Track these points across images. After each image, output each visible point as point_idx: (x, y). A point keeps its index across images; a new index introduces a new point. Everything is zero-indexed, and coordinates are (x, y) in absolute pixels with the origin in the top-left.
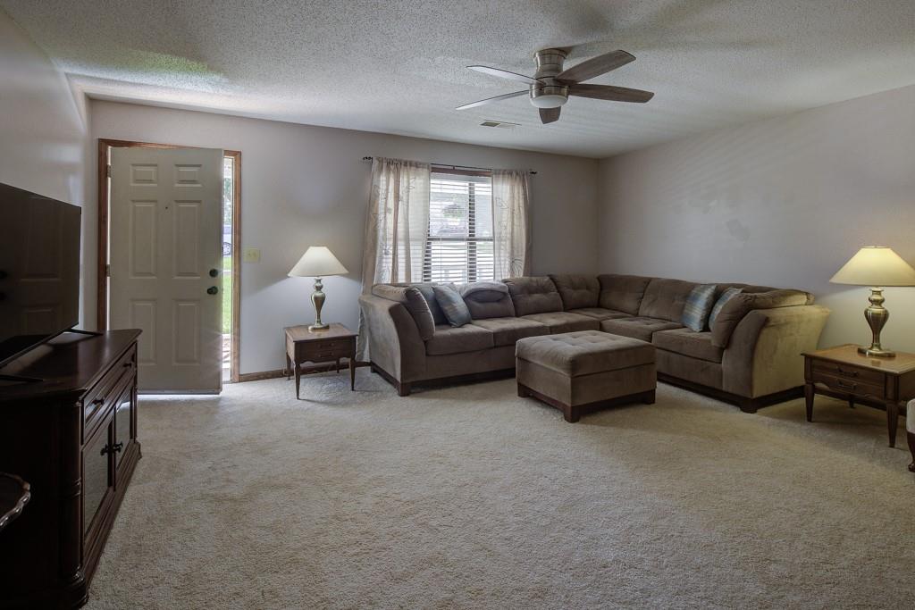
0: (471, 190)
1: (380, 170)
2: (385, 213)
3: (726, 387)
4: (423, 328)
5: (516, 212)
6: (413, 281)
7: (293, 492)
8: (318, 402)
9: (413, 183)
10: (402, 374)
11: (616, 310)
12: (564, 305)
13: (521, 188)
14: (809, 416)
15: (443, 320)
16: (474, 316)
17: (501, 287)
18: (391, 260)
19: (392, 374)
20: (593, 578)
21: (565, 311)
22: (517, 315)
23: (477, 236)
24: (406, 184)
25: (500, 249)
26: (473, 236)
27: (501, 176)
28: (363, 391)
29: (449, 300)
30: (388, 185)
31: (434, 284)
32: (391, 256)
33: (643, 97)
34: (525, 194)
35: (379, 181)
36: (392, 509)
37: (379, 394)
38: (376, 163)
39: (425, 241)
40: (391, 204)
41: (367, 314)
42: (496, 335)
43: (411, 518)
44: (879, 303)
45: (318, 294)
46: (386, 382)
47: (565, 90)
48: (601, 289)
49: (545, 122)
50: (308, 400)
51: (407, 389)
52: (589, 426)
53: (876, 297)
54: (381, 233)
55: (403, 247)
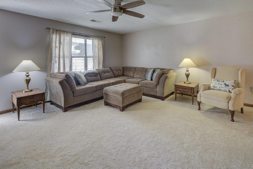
0: (86, 42)
1: (53, 33)
2: (55, 48)
3: (158, 95)
4: (72, 88)
5: (100, 49)
6: (66, 71)
7: (20, 165)
8: (29, 120)
9: (66, 38)
10: (64, 104)
11: (128, 76)
12: (114, 76)
13: (101, 41)
14: (176, 99)
15: (78, 84)
16: (88, 81)
17: (96, 72)
18: (58, 64)
19: (60, 104)
20: (144, 165)
21: (114, 77)
22: (101, 80)
23: (87, 56)
24: (63, 38)
25: (95, 60)
26: (86, 56)
27: (95, 37)
28: (48, 113)
29: (80, 77)
30: (56, 38)
31: (74, 72)
32: (58, 63)
33: (141, 16)
34: (102, 43)
35: (53, 37)
36: (68, 160)
37: (55, 113)
38: (51, 30)
39: (70, 57)
40: (58, 45)
41: (49, 84)
42: (96, 87)
43: (77, 162)
44: (188, 71)
45: (28, 78)
46: (57, 108)
47: (122, 11)
48: (123, 71)
49: (113, 21)
50: (24, 120)
51: (66, 109)
52: (127, 112)
53: (187, 70)
54: (54, 55)
55: (62, 60)
